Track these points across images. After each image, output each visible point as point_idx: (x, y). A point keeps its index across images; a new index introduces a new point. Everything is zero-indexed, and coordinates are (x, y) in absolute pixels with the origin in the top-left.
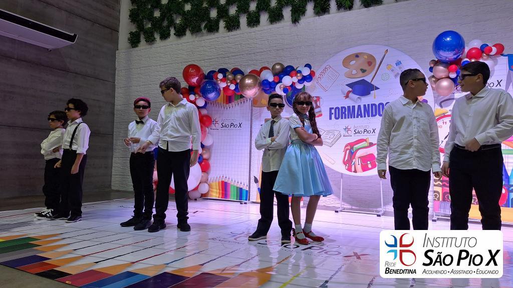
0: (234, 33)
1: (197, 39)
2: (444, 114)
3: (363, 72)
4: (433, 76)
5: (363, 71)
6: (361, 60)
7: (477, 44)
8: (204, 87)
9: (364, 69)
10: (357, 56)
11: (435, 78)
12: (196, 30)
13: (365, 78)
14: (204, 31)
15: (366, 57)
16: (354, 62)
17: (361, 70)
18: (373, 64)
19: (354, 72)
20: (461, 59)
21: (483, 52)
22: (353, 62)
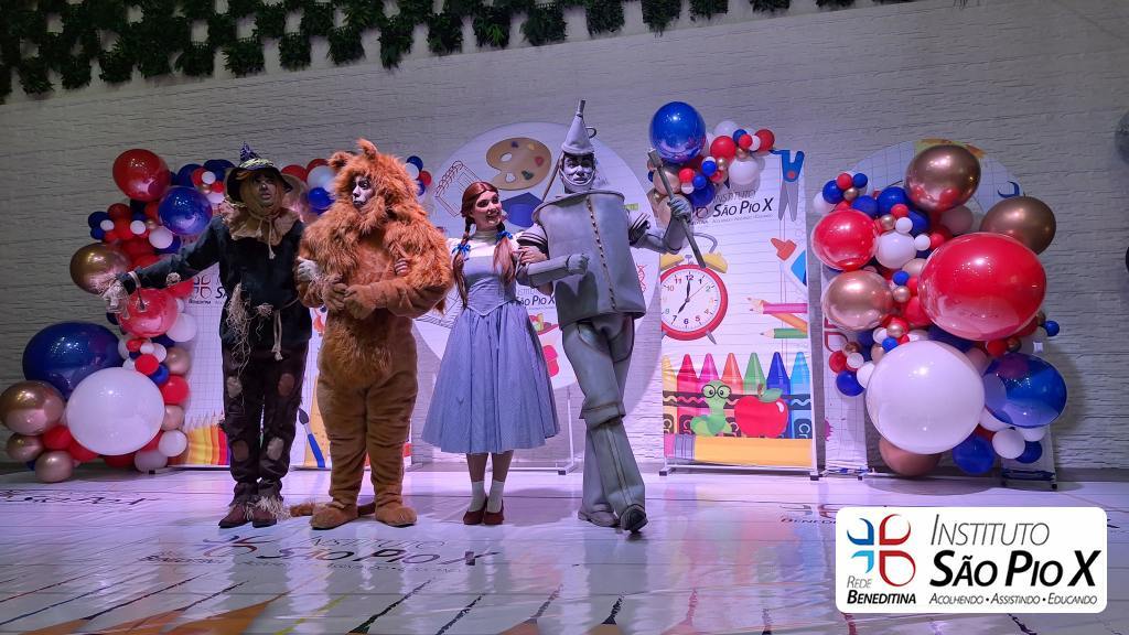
0: (250, 79)
1: (160, 89)
2: (676, 263)
3: (527, 179)
4: (655, 191)
5: (528, 176)
6: (522, 152)
7: (727, 129)
8: (169, 202)
9: (529, 170)
10: (514, 144)
11: (659, 193)
12: (156, 69)
13: (532, 191)
14: (178, 74)
15: (531, 147)
16: (510, 156)
17: (524, 173)
18: (545, 163)
19: (510, 177)
20: (701, 157)
21: (738, 145)
22: (507, 158)
